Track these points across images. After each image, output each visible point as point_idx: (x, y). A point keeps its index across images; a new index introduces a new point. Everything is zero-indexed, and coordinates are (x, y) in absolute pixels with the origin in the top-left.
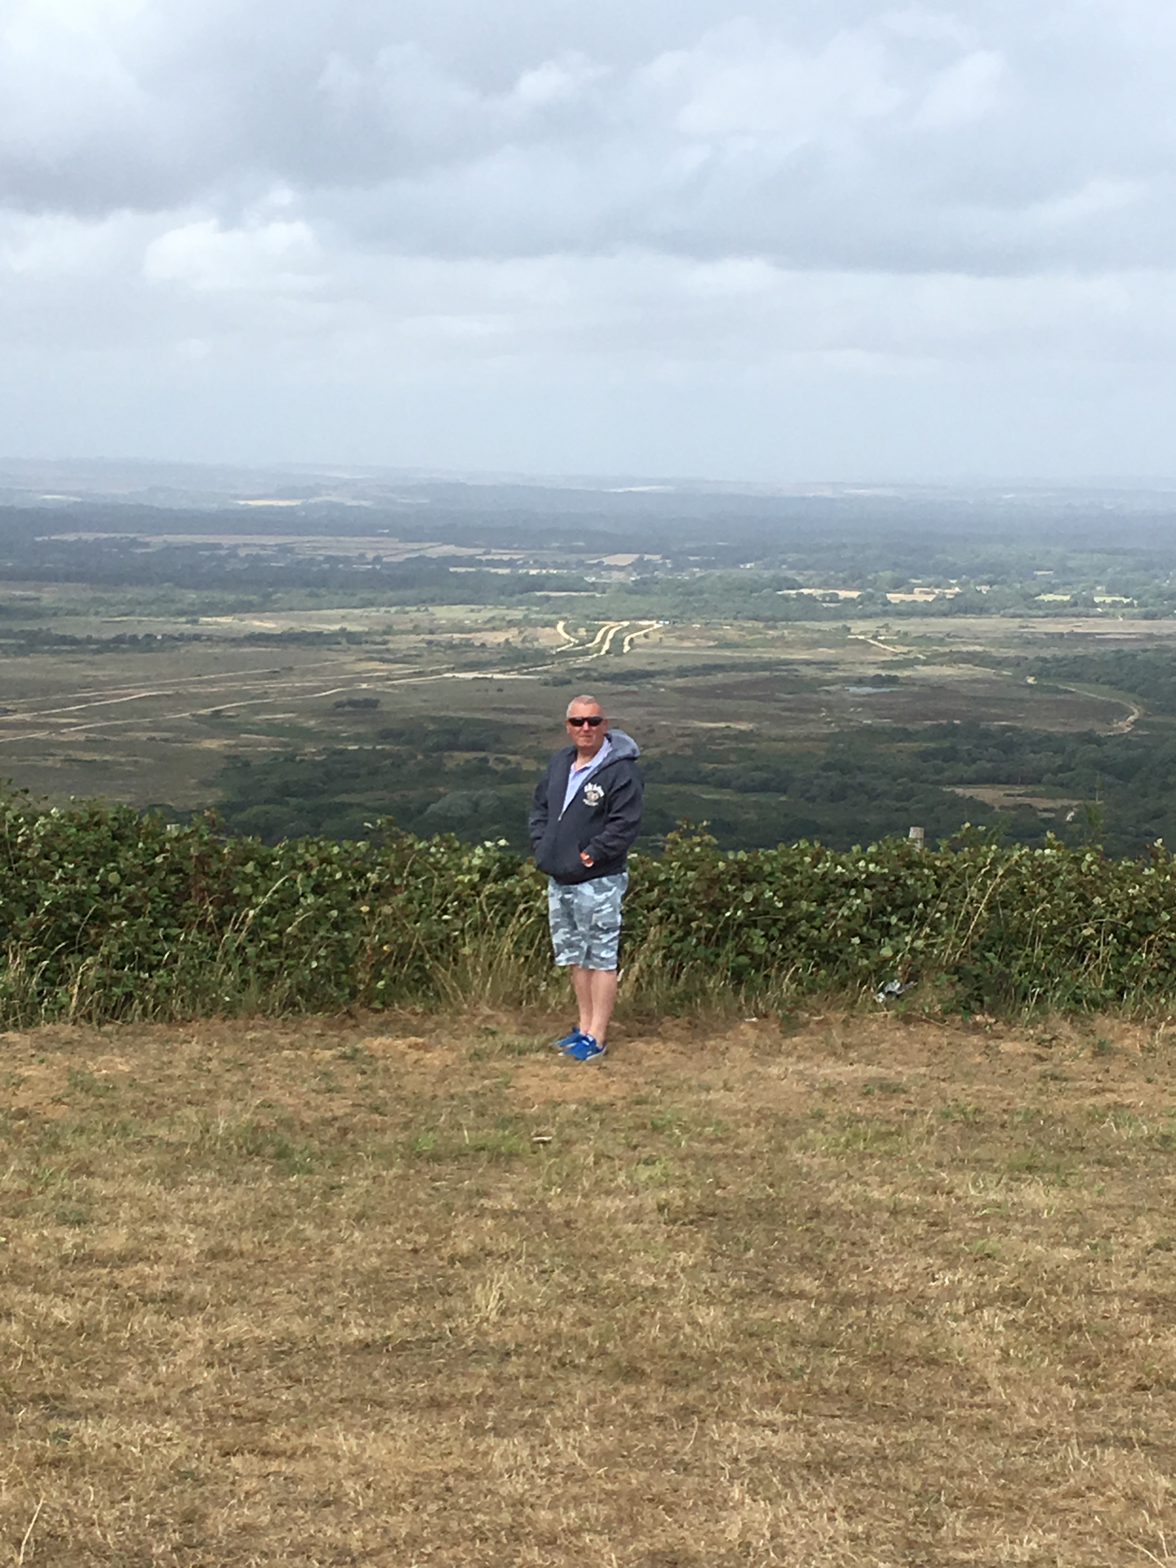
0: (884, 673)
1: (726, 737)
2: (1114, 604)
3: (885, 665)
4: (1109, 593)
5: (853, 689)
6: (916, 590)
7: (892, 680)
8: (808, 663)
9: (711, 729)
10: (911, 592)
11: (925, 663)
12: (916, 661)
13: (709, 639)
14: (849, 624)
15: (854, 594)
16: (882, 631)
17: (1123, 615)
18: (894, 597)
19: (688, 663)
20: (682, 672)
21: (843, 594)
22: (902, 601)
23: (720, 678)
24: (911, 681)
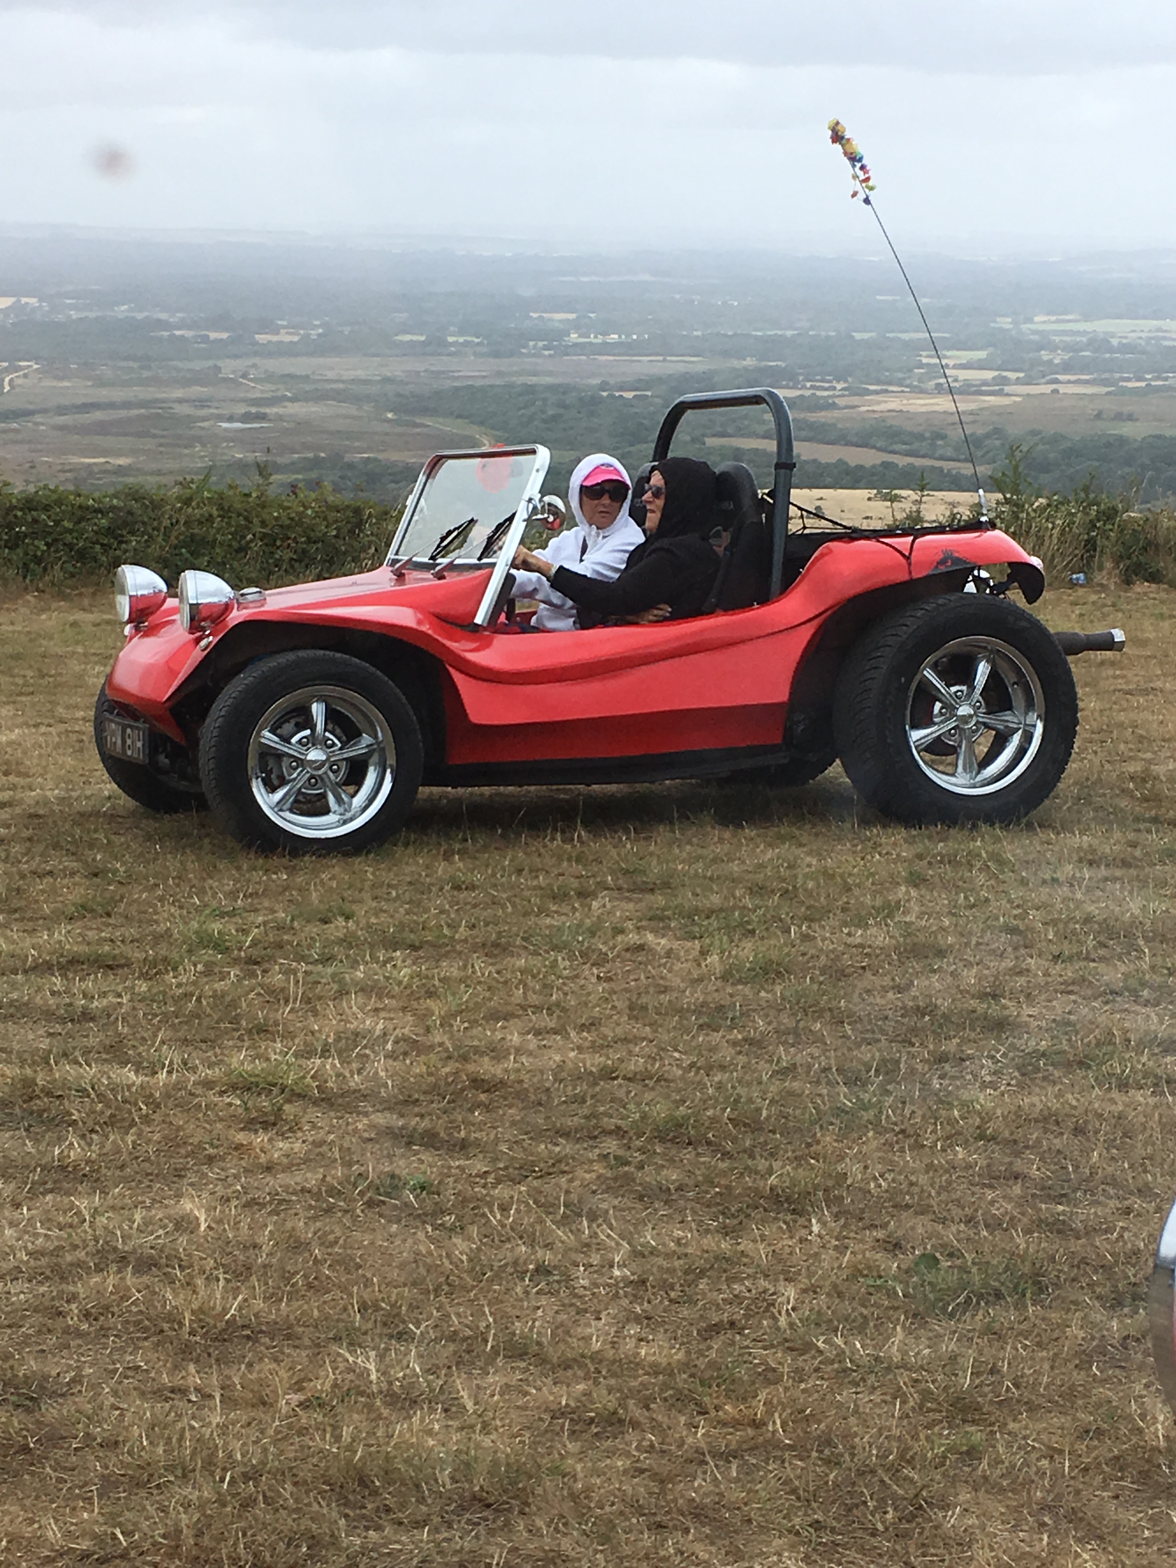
0: (253, 410)
1: (105, 472)
2: (466, 344)
3: (256, 402)
4: (461, 333)
5: (225, 425)
6: (282, 331)
7: (262, 417)
8: (180, 401)
9: (90, 465)
10: (277, 334)
11: (292, 400)
12: (284, 398)
13: (88, 379)
14: (219, 363)
15: (225, 336)
16: (252, 371)
17: (475, 354)
18: (261, 338)
19: (65, 402)
20: (61, 410)
21: (213, 335)
22: (269, 342)
23: (99, 415)
24: (280, 418)
